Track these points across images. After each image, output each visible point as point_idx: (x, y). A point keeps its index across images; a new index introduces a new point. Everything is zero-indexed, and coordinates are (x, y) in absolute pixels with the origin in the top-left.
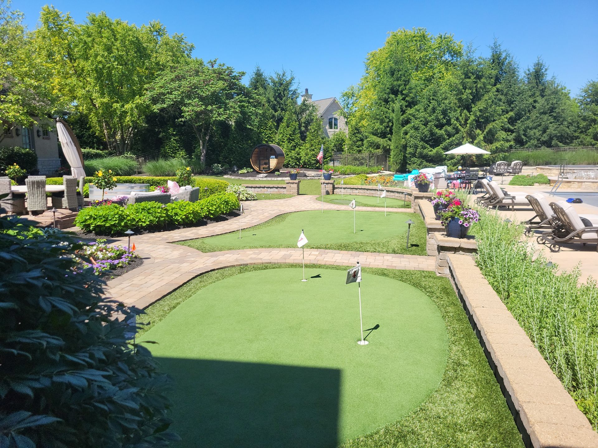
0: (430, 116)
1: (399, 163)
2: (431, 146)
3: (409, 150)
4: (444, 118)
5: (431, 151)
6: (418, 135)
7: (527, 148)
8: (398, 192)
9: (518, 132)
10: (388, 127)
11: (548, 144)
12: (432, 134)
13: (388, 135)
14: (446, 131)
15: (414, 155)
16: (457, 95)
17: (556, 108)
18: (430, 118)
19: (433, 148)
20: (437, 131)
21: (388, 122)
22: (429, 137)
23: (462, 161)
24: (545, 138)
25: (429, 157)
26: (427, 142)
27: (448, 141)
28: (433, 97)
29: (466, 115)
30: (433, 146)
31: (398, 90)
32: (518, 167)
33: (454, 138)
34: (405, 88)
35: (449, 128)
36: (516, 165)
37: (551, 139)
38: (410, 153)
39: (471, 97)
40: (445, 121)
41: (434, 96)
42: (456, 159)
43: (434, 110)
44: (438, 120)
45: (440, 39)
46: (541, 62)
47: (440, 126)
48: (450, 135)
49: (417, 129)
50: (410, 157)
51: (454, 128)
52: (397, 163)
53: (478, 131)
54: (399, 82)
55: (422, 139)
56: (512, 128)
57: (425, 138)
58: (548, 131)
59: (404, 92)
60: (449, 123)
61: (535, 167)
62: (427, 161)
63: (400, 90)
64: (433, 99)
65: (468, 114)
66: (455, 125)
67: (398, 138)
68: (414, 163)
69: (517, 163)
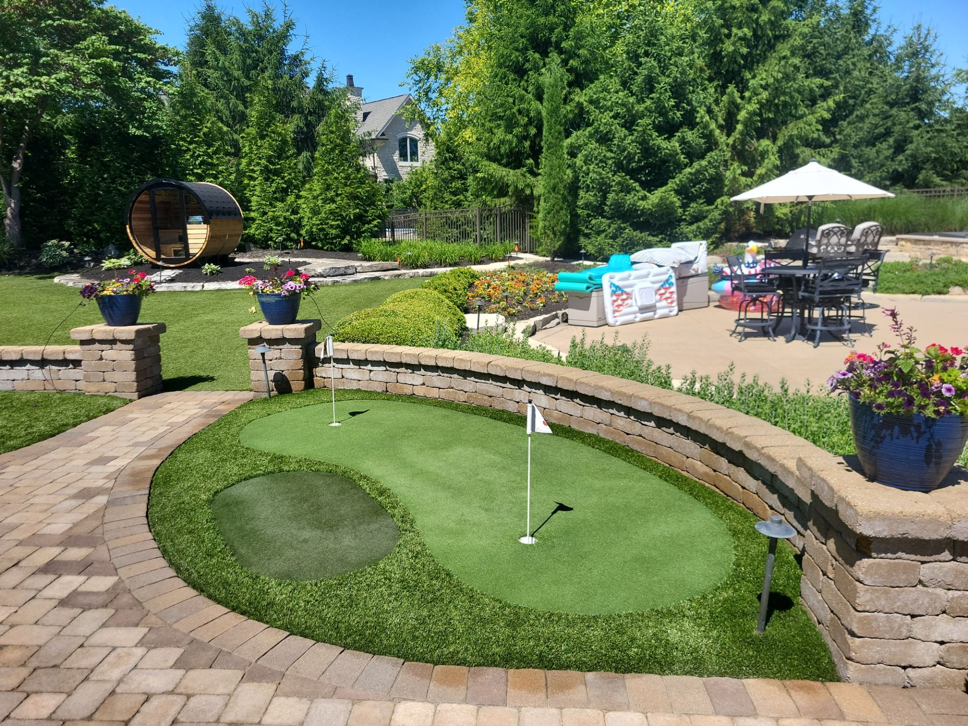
0: (641, 101)
1: (563, 233)
2: (644, 185)
3: (585, 197)
4: (677, 106)
5: (644, 198)
6: (609, 154)
9: (843, 148)
10: (525, 138)
11: (905, 179)
12: (647, 150)
13: (528, 158)
14: (683, 141)
15: (598, 210)
16: (710, 43)
18: (640, 108)
19: (649, 192)
20: (660, 142)
22: (639, 161)
23: (723, 226)
24: (901, 164)
25: (639, 217)
26: (633, 174)
27: (688, 170)
28: (647, 48)
29: (733, 103)
30: (650, 186)
31: (548, 41)
32: (870, 239)
33: (704, 163)
35: (691, 136)
36: (866, 232)
37: (916, 167)
38: (587, 206)
39: (745, 50)
40: (678, 114)
41: (648, 45)
42: (711, 221)
43: (650, 84)
44: (661, 111)
47: (668, 129)
48: (693, 154)
49: (604, 139)
50: (589, 215)
51: (704, 136)
52: (554, 234)
53: (765, 143)
55: (620, 167)
57: (629, 163)
59: (563, 45)
60: (689, 120)
61: (894, 238)
62: (637, 226)
63: (553, 40)
64: (647, 54)
65: (737, 94)
66: (705, 127)
67: (556, 162)
68: (599, 233)
69: (868, 228)
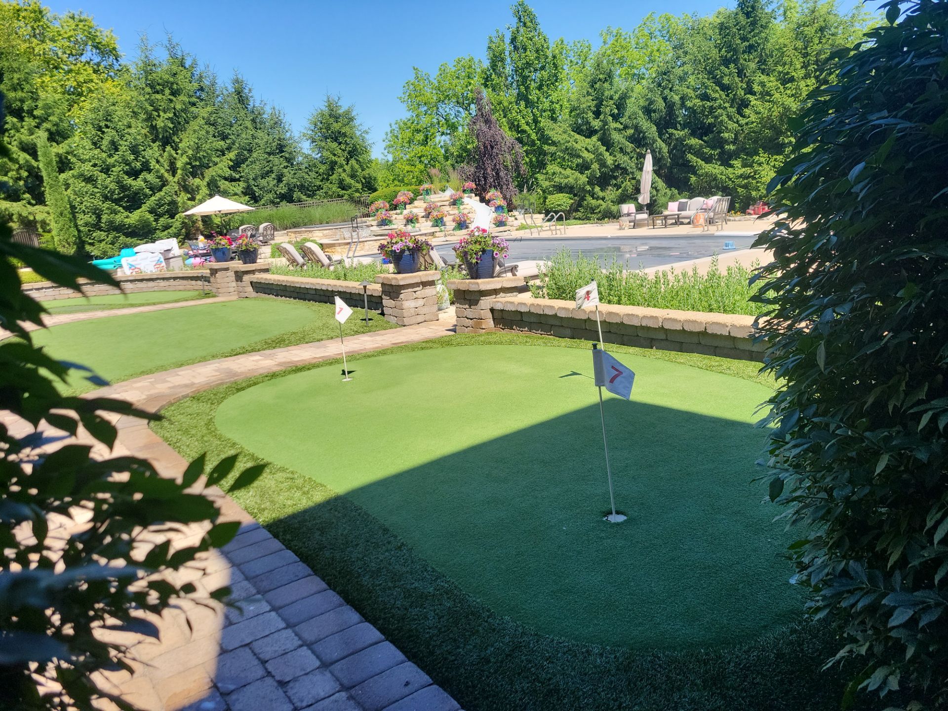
0: (110, 156)
1: (75, 243)
2: (126, 209)
3: (82, 219)
4: (136, 159)
5: (127, 217)
6: (96, 190)
7: (264, 205)
8: (164, 279)
9: (247, 181)
10: (20, 179)
11: (287, 197)
12: (123, 188)
13: (24, 193)
14: (145, 181)
15: (97, 226)
16: (146, 120)
17: (285, 146)
18: (111, 161)
19: (131, 213)
20: (129, 181)
21: (18, 170)
22: (119, 194)
23: (184, 230)
24: (282, 189)
25: (127, 229)
26: (117, 202)
27: (153, 198)
28: (107, 123)
29: (171, 155)
30: (130, 209)
31: (21, 110)
32: (269, 232)
33: (162, 193)
34: (36, 106)
35: (150, 177)
36: (265, 229)
37: (291, 190)
38: (86, 224)
39: (171, 126)
40: (138, 164)
41: (107, 120)
42: (176, 228)
43: (114, 146)
44: (127, 163)
45: (71, 21)
46: (240, 76)
47: (134, 174)
48: (154, 189)
49: (90, 180)
50: (89, 231)
51: (159, 177)
52: (69, 244)
53: (197, 181)
54: (20, 94)
55: (106, 198)
56: (237, 176)
57: (112, 195)
58: (284, 179)
59: (35, 113)
60: (146, 167)
61: (285, 232)
62: (127, 235)
63: (25, 108)
64: (107, 127)
65: (173, 152)
66: (158, 171)
67: (58, 197)
68: (100, 241)
69: (266, 226)
